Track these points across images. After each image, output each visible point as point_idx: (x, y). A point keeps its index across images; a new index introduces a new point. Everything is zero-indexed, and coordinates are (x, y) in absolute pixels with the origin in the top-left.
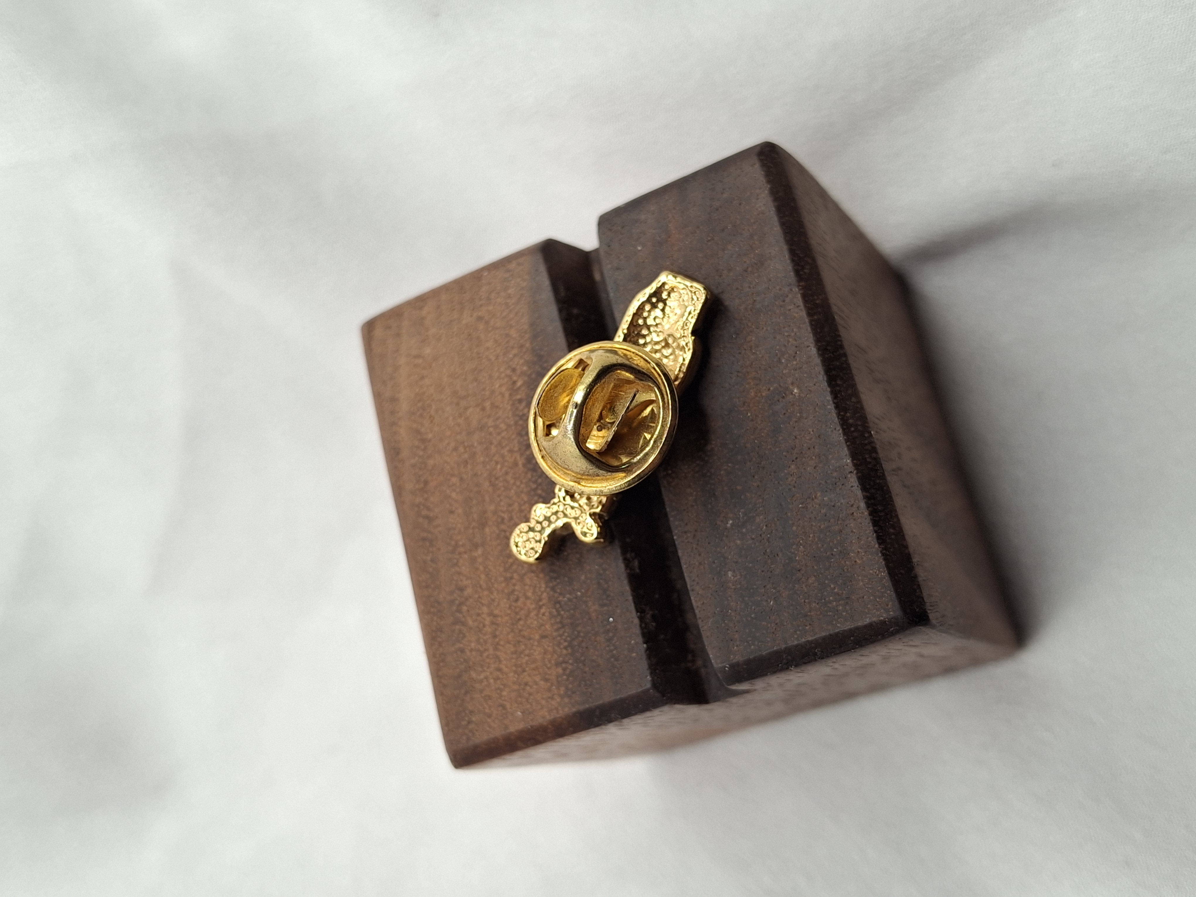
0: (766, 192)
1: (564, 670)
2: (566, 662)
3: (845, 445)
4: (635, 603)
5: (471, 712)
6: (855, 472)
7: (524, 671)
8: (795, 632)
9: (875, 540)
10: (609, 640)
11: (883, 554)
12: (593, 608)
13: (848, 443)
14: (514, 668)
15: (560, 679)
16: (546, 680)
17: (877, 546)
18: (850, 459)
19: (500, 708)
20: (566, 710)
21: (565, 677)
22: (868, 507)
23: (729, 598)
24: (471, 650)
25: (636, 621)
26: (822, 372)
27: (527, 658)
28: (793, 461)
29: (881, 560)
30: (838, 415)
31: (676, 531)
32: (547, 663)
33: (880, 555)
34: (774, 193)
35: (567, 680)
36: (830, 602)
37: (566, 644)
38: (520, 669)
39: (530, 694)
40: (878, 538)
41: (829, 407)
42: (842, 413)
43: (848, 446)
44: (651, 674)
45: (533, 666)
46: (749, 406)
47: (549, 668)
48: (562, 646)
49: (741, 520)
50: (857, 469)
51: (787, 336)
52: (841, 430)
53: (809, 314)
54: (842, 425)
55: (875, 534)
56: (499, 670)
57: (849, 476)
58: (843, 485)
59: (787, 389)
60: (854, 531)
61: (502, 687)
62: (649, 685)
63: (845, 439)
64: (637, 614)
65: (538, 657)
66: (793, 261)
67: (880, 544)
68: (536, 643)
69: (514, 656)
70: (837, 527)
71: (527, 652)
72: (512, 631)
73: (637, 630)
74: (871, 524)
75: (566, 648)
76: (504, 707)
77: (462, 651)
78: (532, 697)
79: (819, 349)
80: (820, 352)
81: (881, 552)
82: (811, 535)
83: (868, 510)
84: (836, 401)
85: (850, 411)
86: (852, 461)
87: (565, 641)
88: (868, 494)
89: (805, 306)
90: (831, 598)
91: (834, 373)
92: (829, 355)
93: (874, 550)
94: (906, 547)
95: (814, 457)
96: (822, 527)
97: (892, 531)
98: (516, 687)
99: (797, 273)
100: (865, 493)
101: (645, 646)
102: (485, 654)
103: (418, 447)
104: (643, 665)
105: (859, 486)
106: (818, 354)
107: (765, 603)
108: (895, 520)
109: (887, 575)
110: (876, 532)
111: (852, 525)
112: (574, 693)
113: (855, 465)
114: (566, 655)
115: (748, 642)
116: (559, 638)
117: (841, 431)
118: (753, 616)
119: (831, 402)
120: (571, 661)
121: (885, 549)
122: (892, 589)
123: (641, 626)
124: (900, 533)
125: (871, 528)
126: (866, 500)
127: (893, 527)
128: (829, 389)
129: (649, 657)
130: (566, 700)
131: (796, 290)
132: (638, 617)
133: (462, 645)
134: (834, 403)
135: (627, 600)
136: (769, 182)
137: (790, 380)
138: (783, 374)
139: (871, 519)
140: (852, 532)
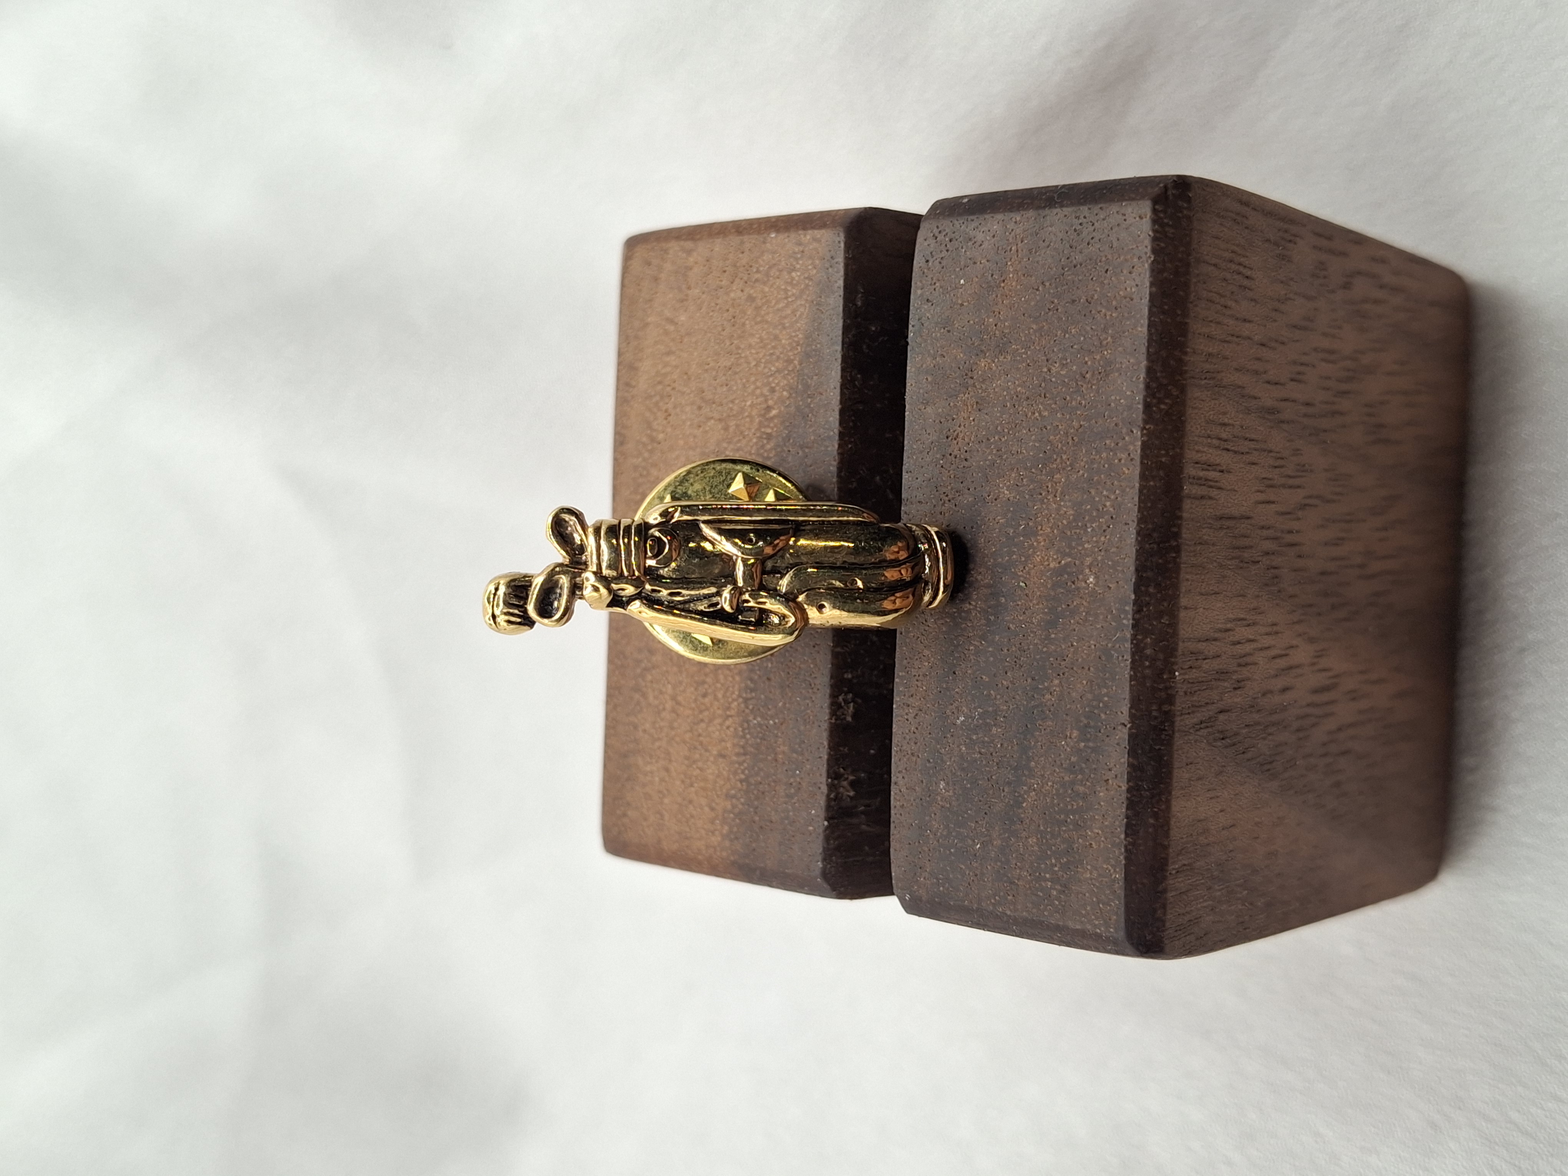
0: (1146, 266)
1: (734, 806)
2: (738, 799)
3: (1128, 684)
4: (828, 764)
5: (628, 804)
6: (1129, 726)
7: (692, 785)
8: (995, 895)
9: (1123, 829)
10: (789, 796)
11: (1126, 850)
12: (782, 748)
13: (1132, 683)
14: (682, 776)
15: (726, 815)
16: (712, 809)
17: (1123, 836)
18: (1129, 705)
19: (658, 816)
20: (724, 854)
21: (732, 815)
22: (1129, 781)
23: (933, 815)
24: (645, 731)
25: (824, 789)
26: (1132, 568)
27: (698, 771)
28: (1059, 675)
29: (1122, 857)
30: (1134, 637)
31: (898, 699)
32: (718, 788)
33: (1123, 850)
34: (1157, 270)
35: (733, 820)
36: (1046, 880)
37: (743, 776)
38: (688, 781)
39: (692, 816)
40: (1128, 826)
41: (1125, 622)
42: (1139, 637)
43: (1131, 686)
44: (824, 860)
45: (702, 784)
46: (1029, 573)
47: (718, 796)
48: (737, 777)
49: (975, 722)
50: (1132, 722)
51: (1105, 496)
52: (1130, 660)
53: (1143, 477)
54: (1133, 654)
55: (1125, 820)
56: (667, 770)
57: (1120, 728)
58: (1108, 736)
59: (1082, 572)
60: (1102, 803)
61: (665, 792)
62: (818, 872)
63: (1131, 676)
64: (827, 780)
65: (711, 777)
66: (1148, 387)
67: (1127, 835)
68: (712, 759)
69: (686, 762)
70: (1083, 788)
71: (700, 764)
72: (691, 731)
73: (822, 801)
74: (1125, 805)
75: (741, 781)
76: (662, 816)
77: (636, 727)
78: (692, 820)
79: (1138, 533)
80: (1139, 539)
81: (1126, 847)
82: (1050, 784)
83: (1128, 783)
84: (1137, 616)
85: (1153, 637)
86: (1131, 708)
87: (743, 772)
88: (1136, 763)
89: (1142, 463)
90: (1048, 876)
91: (1150, 574)
92: (1152, 546)
93: (1117, 841)
94: (1166, 848)
95: (1085, 682)
96: (1067, 778)
97: (1151, 821)
98: (679, 800)
99: (1147, 406)
100: (1131, 760)
101: (826, 823)
102: (657, 744)
103: (644, 445)
104: (817, 846)
105: (1128, 747)
106: (1137, 539)
107: (970, 842)
108: (1163, 807)
109: (1123, 880)
110: (1127, 817)
111: (1101, 794)
112: (737, 838)
113: (1132, 716)
114: (740, 790)
115: (938, 879)
116: (737, 766)
117: (1128, 662)
118: (952, 850)
119: (1130, 616)
120: (742, 800)
121: (1133, 844)
122: (1123, 901)
123: (828, 796)
124: (1163, 825)
125: (1124, 810)
126: (1129, 769)
127: (1156, 816)
128: (1133, 597)
129: (827, 839)
130: (727, 843)
131: (1137, 433)
132: (827, 785)
133: (636, 721)
134: (1134, 619)
135: (820, 757)
136: (1154, 251)
137: (1088, 561)
138: (1084, 548)
139: (1127, 798)
140: (1099, 804)
